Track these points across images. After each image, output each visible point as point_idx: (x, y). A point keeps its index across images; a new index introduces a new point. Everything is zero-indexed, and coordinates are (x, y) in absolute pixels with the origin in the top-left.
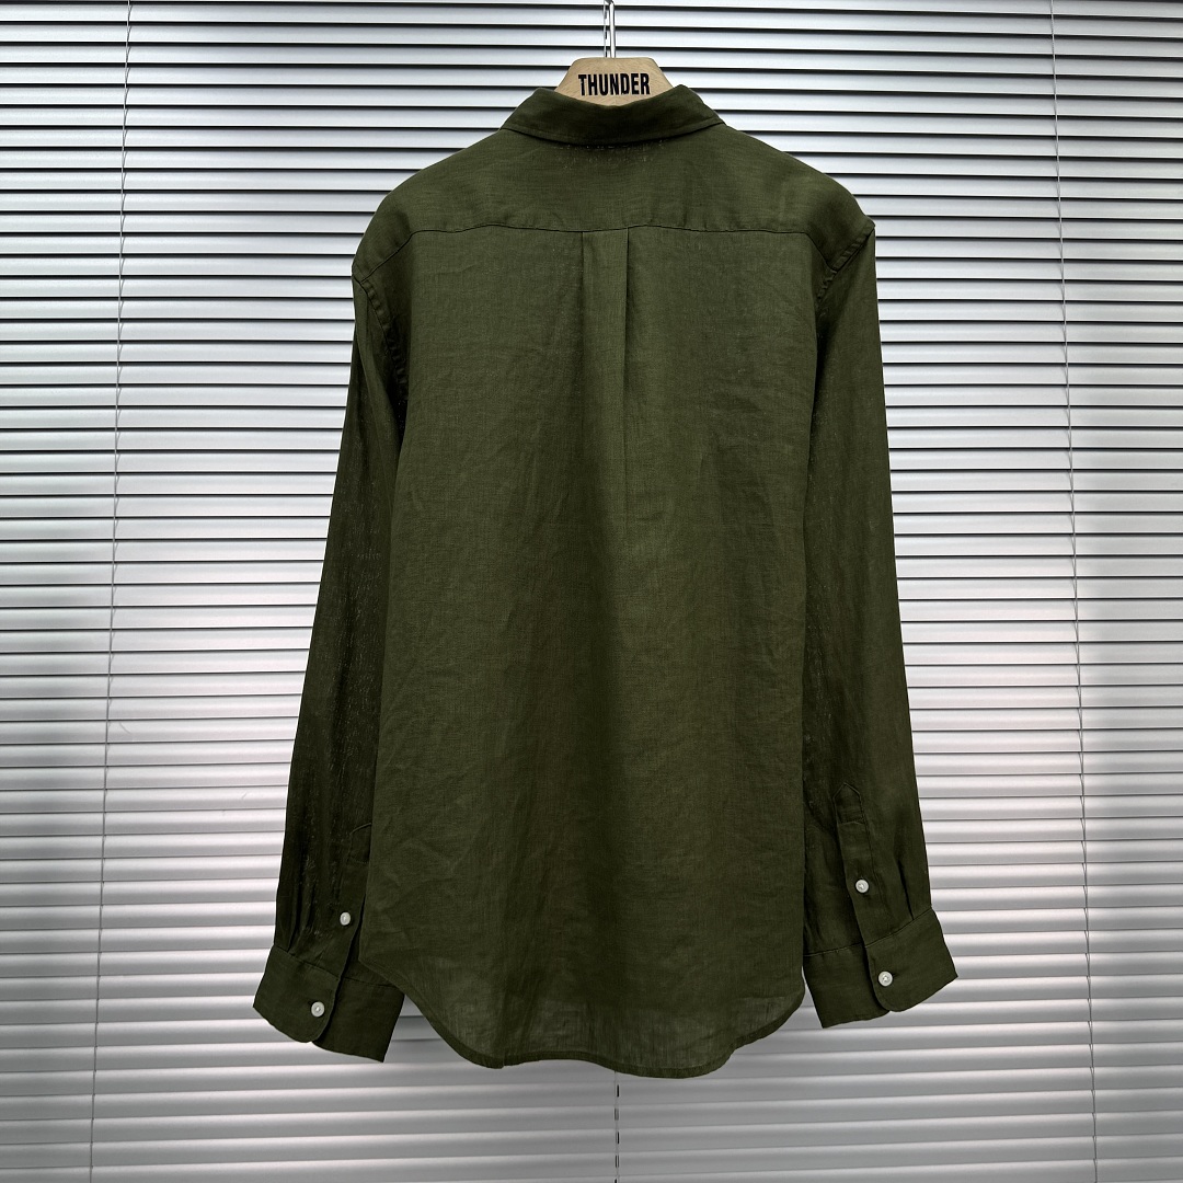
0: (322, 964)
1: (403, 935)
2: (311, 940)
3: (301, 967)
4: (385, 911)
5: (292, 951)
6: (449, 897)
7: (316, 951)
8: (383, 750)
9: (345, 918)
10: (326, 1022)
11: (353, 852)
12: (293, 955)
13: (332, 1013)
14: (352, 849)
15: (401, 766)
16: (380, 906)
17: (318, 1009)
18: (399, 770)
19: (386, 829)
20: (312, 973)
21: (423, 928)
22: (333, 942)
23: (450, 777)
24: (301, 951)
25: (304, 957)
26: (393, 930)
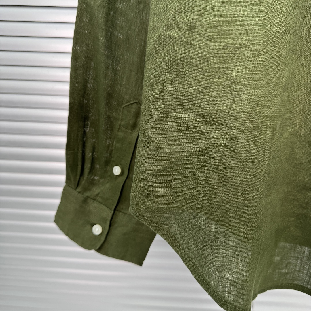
0: (100, 200)
1: (170, 196)
2: (92, 183)
3: (85, 201)
4: (154, 174)
5: (79, 189)
6: (218, 167)
7: (96, 190)
8: (156, 19)
9: (117, 170)
10: (103, 239)
11: (123, 123)
12: (79, 192)
13: (108, 233)
14: (122, 120)
15: (174, 33)
16: (149, 169)
17: (97, 230)
18: (172, 38)
19: (157, 99)
20: (93, 206)
21: (189, 192)
22: (108, 186)
23: (227, 46)
24: (85, 190)
25: (88, 194)
26: (161, 191)
